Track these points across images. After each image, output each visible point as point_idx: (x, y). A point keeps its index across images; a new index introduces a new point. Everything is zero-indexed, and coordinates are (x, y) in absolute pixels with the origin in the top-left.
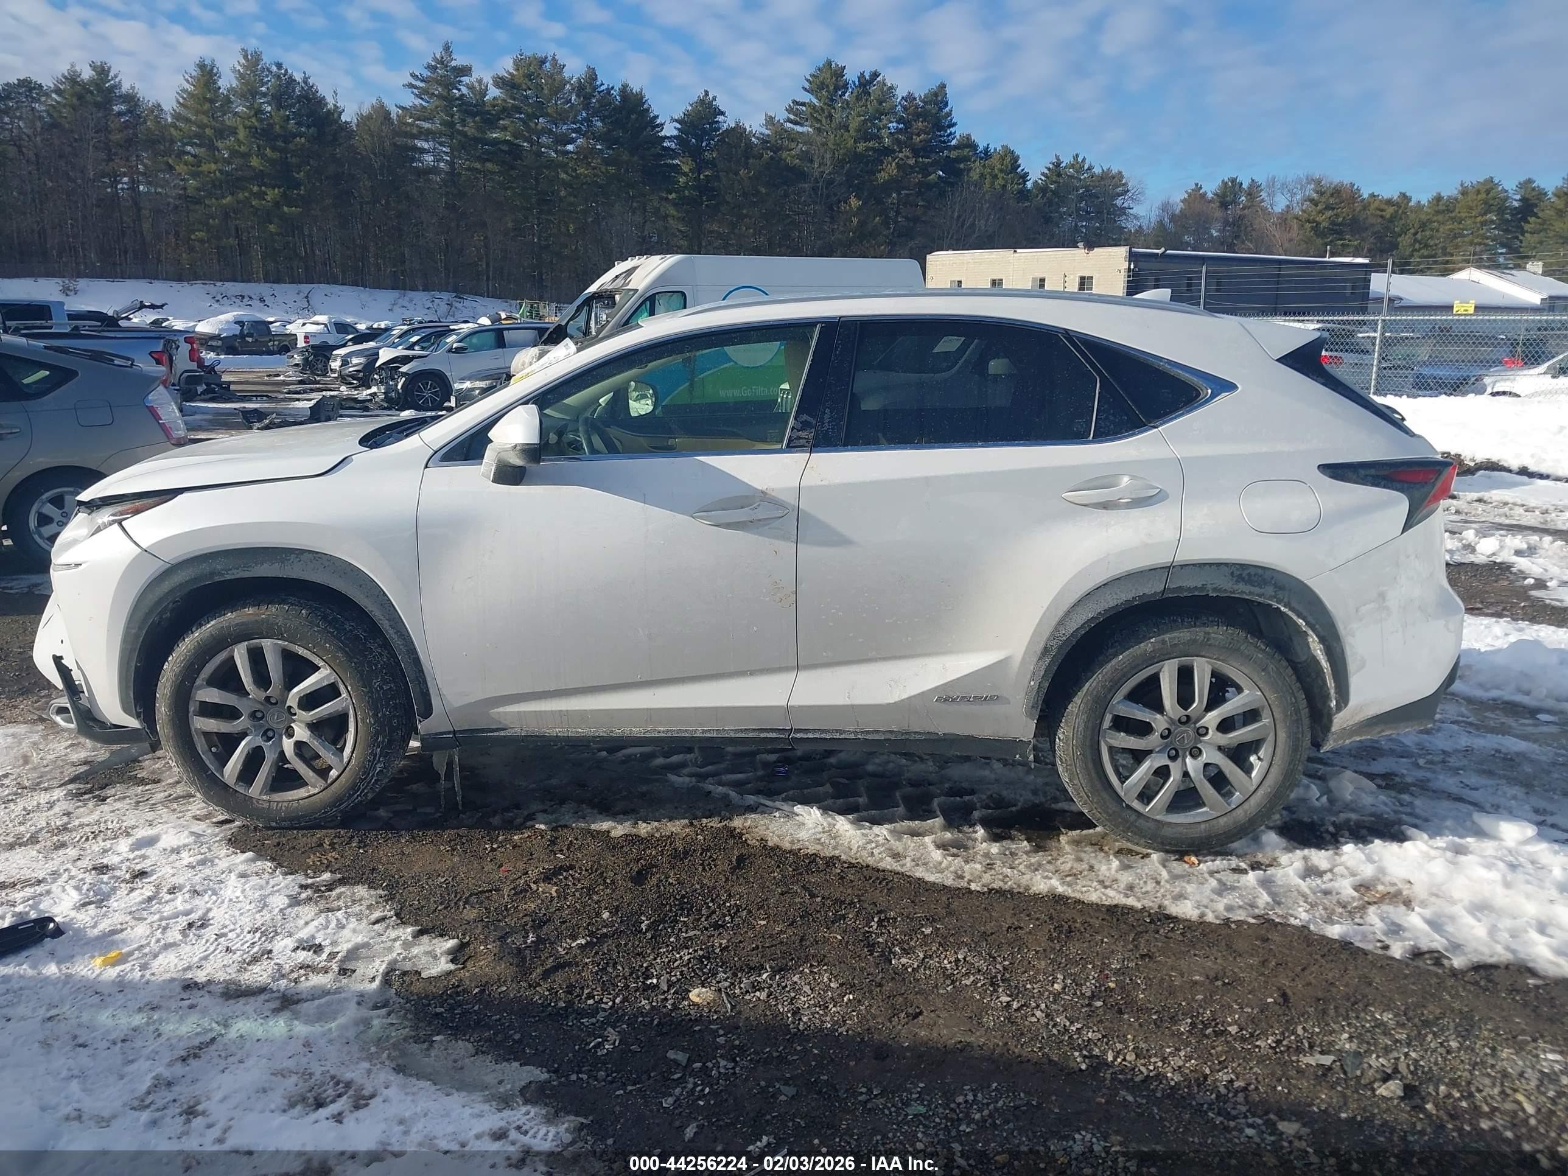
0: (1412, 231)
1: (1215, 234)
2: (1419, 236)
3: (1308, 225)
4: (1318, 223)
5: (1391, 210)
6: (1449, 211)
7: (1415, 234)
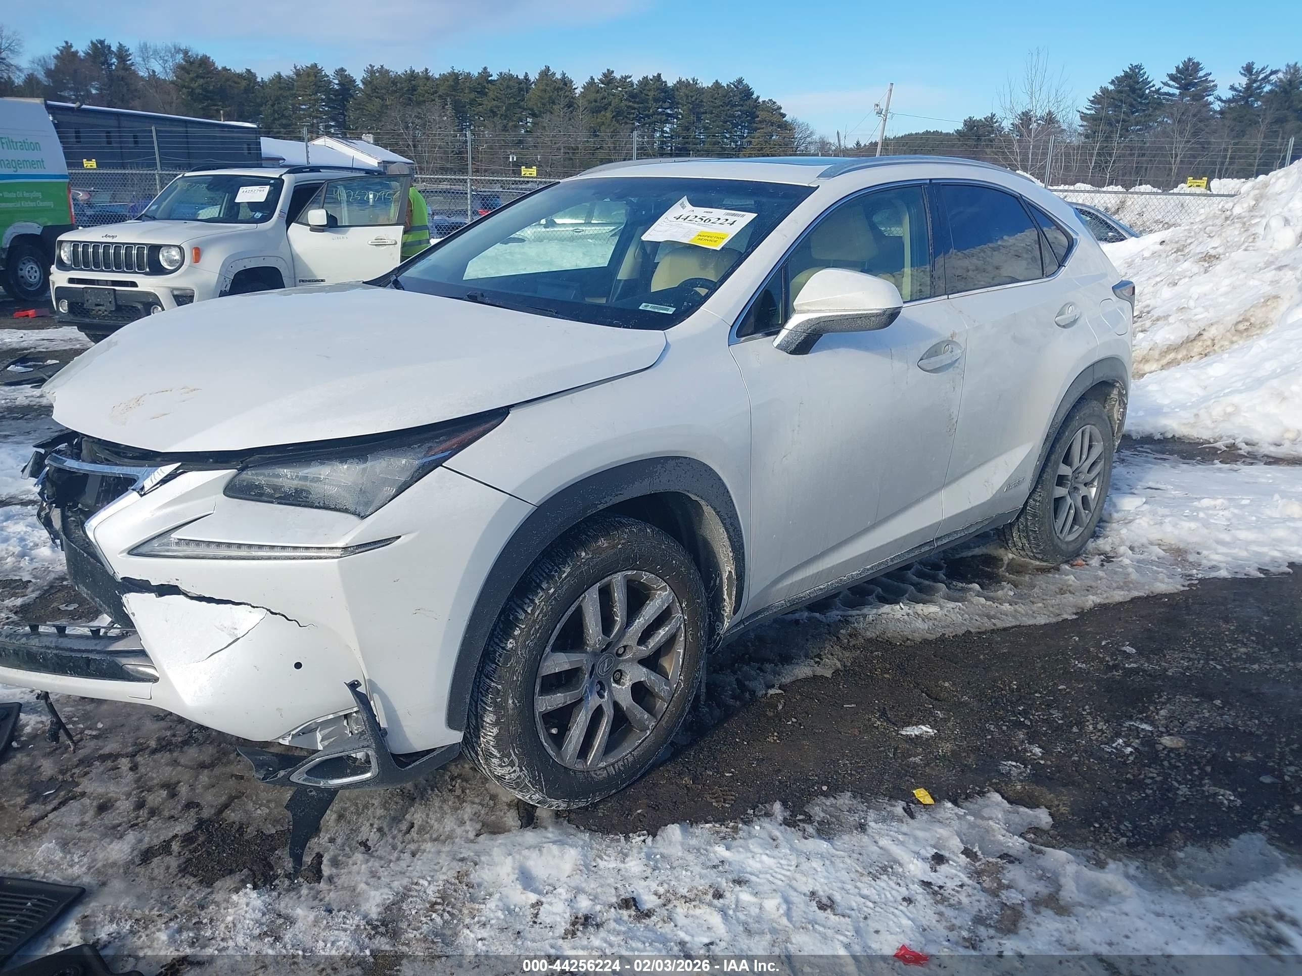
0: (270, 103)
1: (94, 92)
2: (276, 107)
3: (184, 90)
4: (193, 89)
5: (244, 83)
6: (289, 89)
7: (273, 105)
